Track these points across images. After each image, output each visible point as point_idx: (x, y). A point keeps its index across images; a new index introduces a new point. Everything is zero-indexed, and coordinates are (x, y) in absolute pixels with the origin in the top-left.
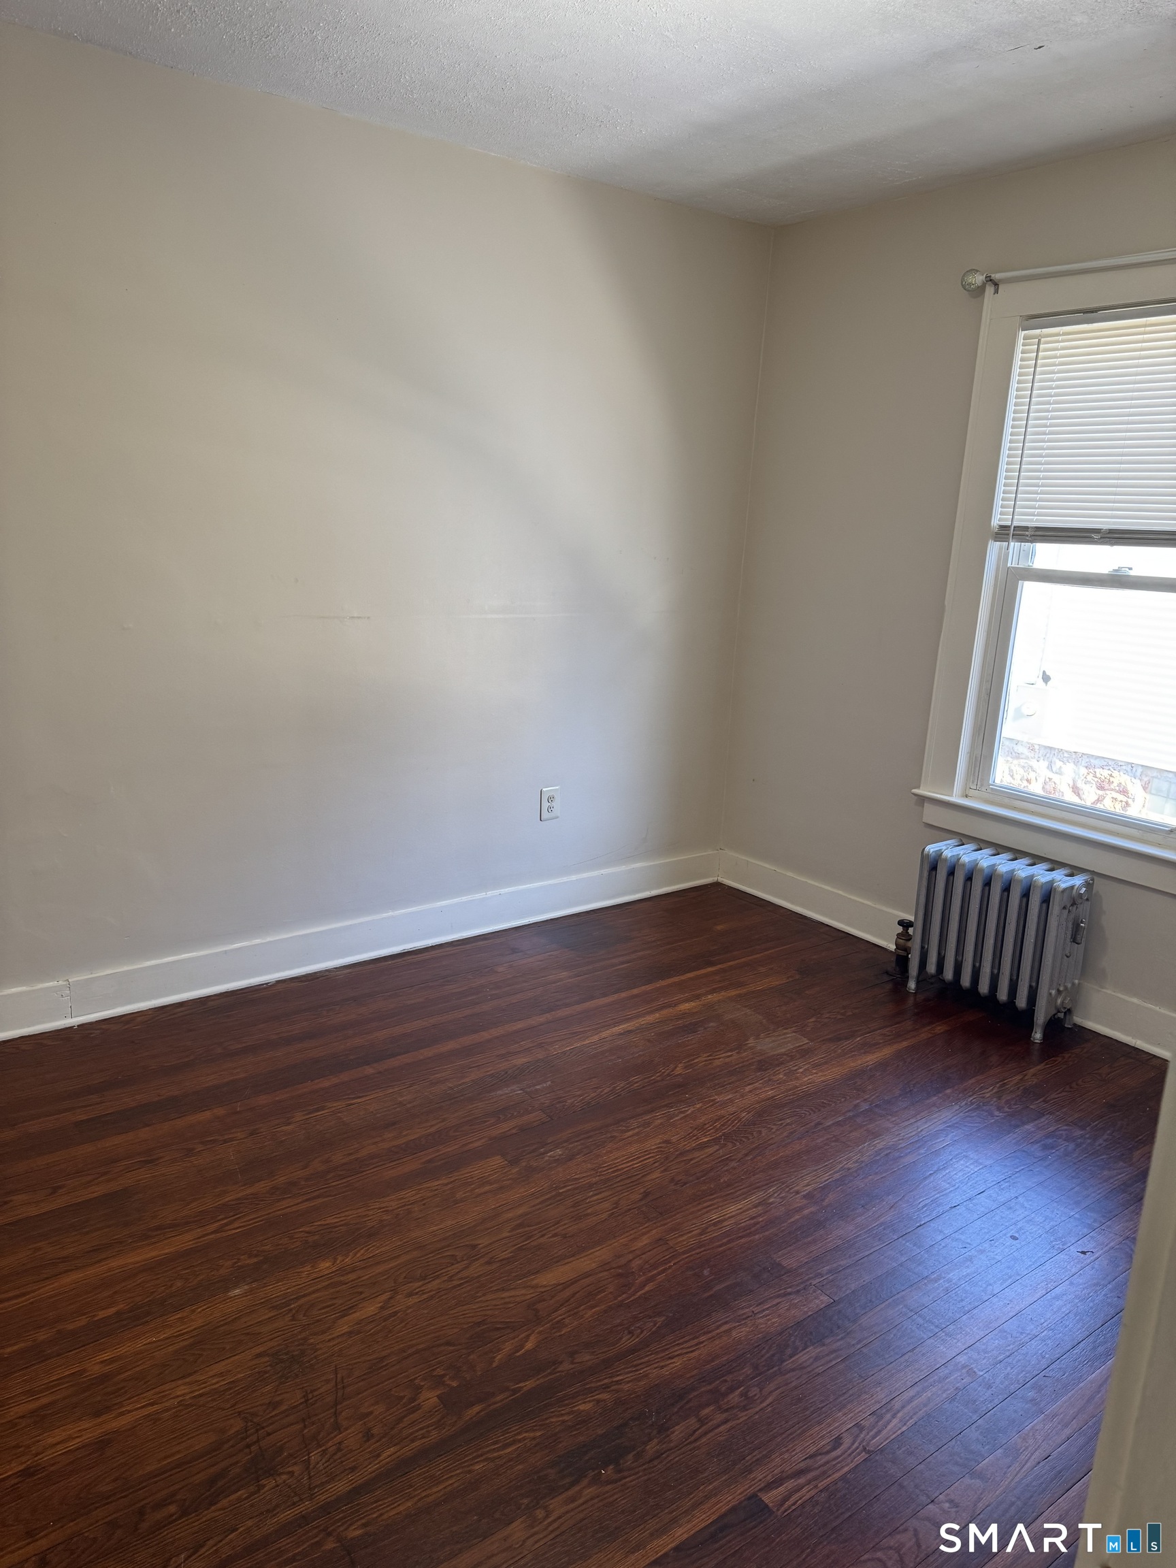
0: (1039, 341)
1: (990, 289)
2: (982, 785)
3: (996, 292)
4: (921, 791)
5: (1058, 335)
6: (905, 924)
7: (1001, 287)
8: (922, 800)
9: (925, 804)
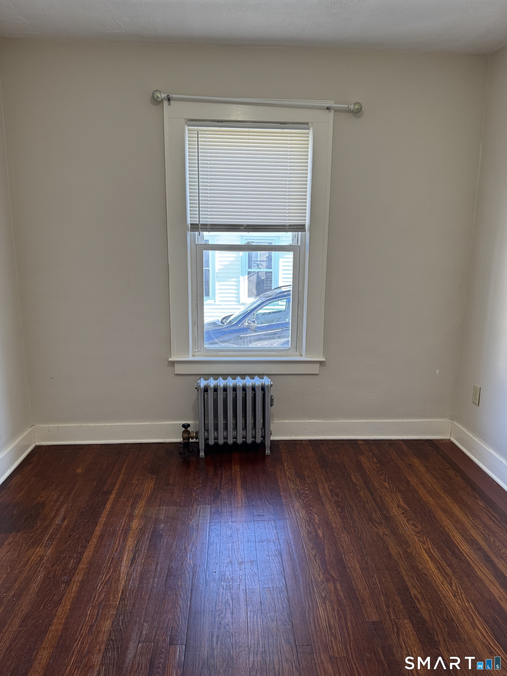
0: (198, 132)
1: (166, 103)
2: (201, 349)
3: (169, 104)
4: (172, 359)
5: (206, 131)
6: (186, 426)
7: (172, 102)
8: (173, 363)
9: (175, 365)
